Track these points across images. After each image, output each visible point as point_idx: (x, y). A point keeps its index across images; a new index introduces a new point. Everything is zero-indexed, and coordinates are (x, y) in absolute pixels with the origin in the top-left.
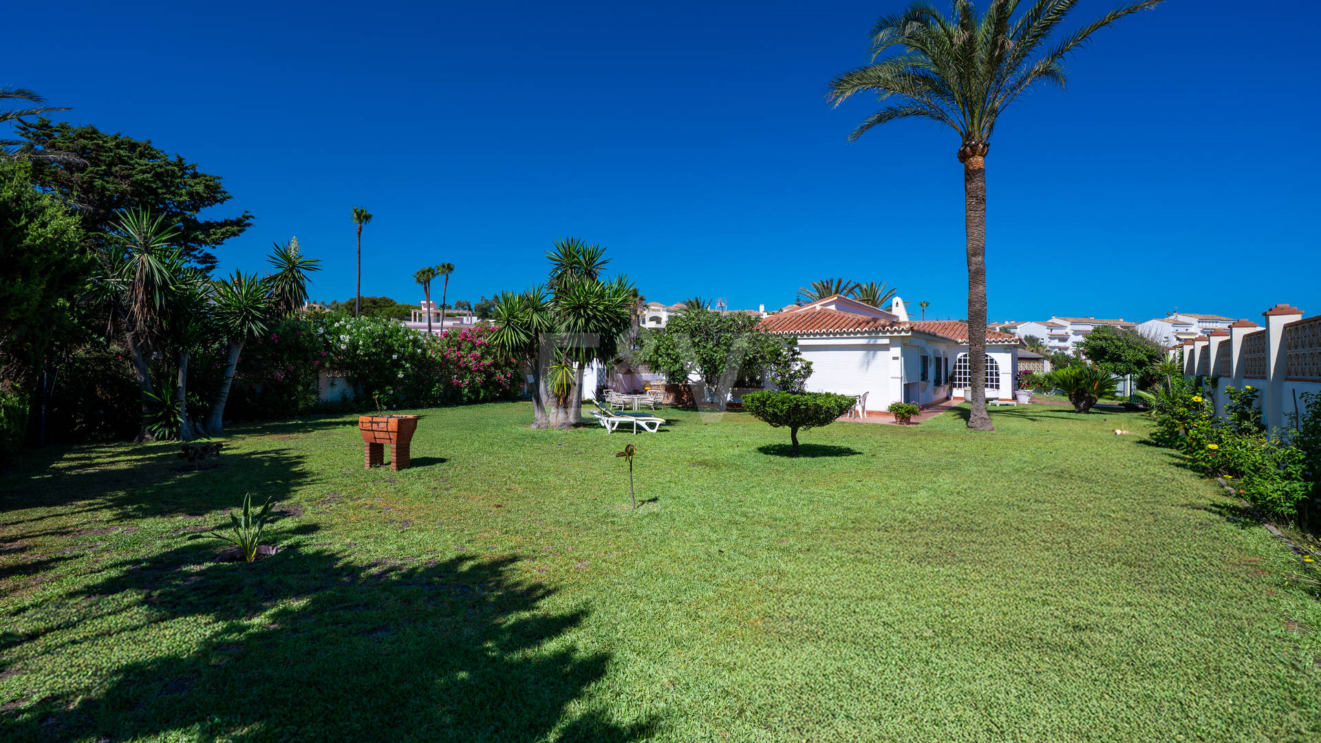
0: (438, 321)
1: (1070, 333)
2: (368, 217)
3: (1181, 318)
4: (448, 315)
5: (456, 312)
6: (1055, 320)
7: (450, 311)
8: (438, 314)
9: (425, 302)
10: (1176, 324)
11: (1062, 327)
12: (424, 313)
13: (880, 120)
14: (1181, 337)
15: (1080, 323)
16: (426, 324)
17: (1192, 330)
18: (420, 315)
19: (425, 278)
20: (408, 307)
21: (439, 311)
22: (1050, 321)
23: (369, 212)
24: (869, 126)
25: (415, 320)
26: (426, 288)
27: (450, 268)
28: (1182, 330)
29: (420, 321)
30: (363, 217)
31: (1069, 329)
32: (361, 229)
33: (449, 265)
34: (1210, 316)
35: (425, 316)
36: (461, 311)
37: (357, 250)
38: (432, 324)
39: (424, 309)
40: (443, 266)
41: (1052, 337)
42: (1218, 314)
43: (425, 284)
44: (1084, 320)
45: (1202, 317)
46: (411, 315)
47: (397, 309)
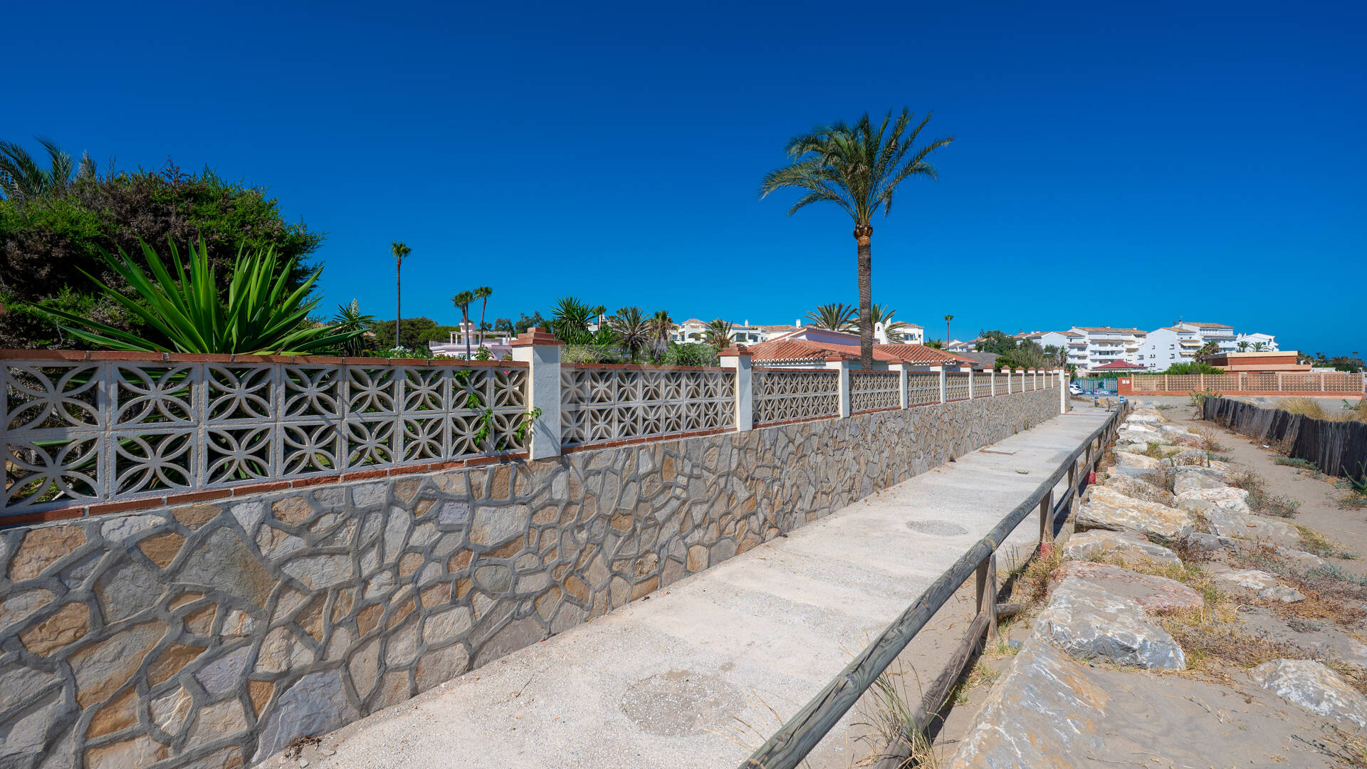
0: (477, 343)
1: (1088, 342)
2: (406, 252)
3: (1185, 327)
4: (487, 337)
5: (495, 333)
6: (1075, 330)
7: (489, 333)
8: (477, 336)
9: (463, 324)
10: (1181, 332)
11: (1081, 336)
12: (463, 335)
13: (809, 201)
14: (1185, 344)
15: (1096, 333)
16: (465, 346)
17: (1195, 337)
18: (459, 337)
19: (463, 301)
20: (447, 329)
21: (478, 333)
22: (1071, 331)
23: (408, 246)
24: (803, 204)
25: (454, 342)
26: (464, 311)
27: (487, 291)
28: (1186, 337)
29: (459, 343)
30: (402, 251)
31: (1087, 338)
32: (400, 263)
33: (486, 288)
34: (1211, 325)
35: (464, 338)
36: (500, 333)
37: (397, 283)
38: (471, 346)
39: (463, 331)
40: (481, 290)
41: (1072, 347)
42: (1219, 323)
43: (463, 307)
44: (1102, 329)
45: (1204, 325)
46: (449, 337)
47: (435, 331)
